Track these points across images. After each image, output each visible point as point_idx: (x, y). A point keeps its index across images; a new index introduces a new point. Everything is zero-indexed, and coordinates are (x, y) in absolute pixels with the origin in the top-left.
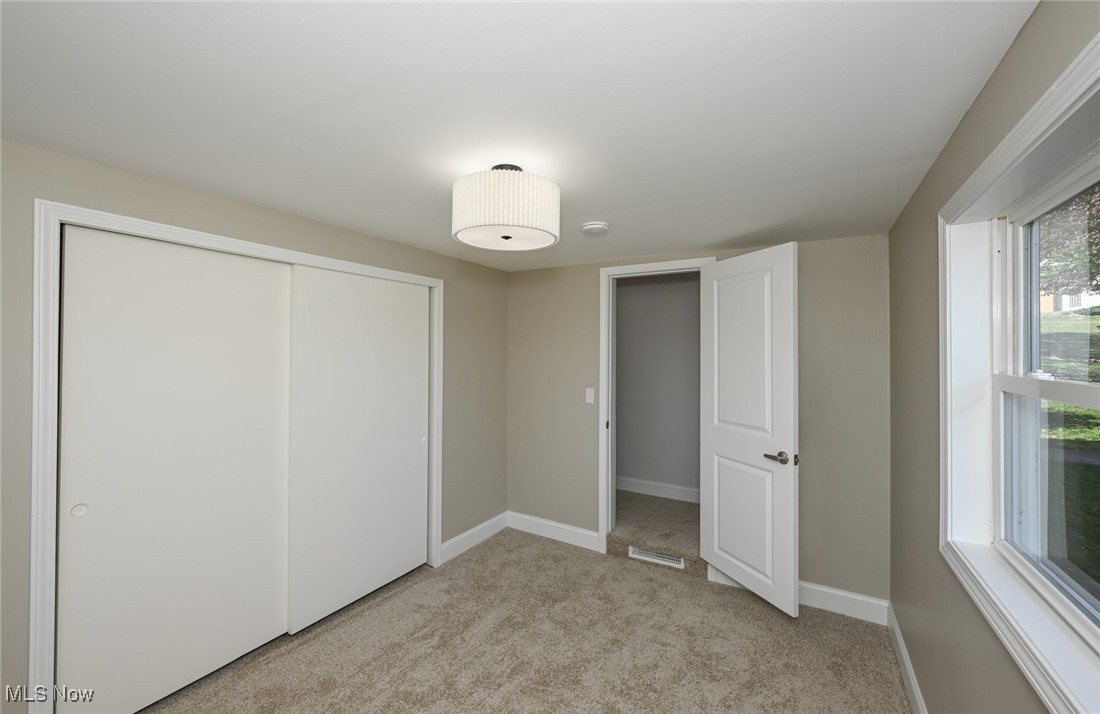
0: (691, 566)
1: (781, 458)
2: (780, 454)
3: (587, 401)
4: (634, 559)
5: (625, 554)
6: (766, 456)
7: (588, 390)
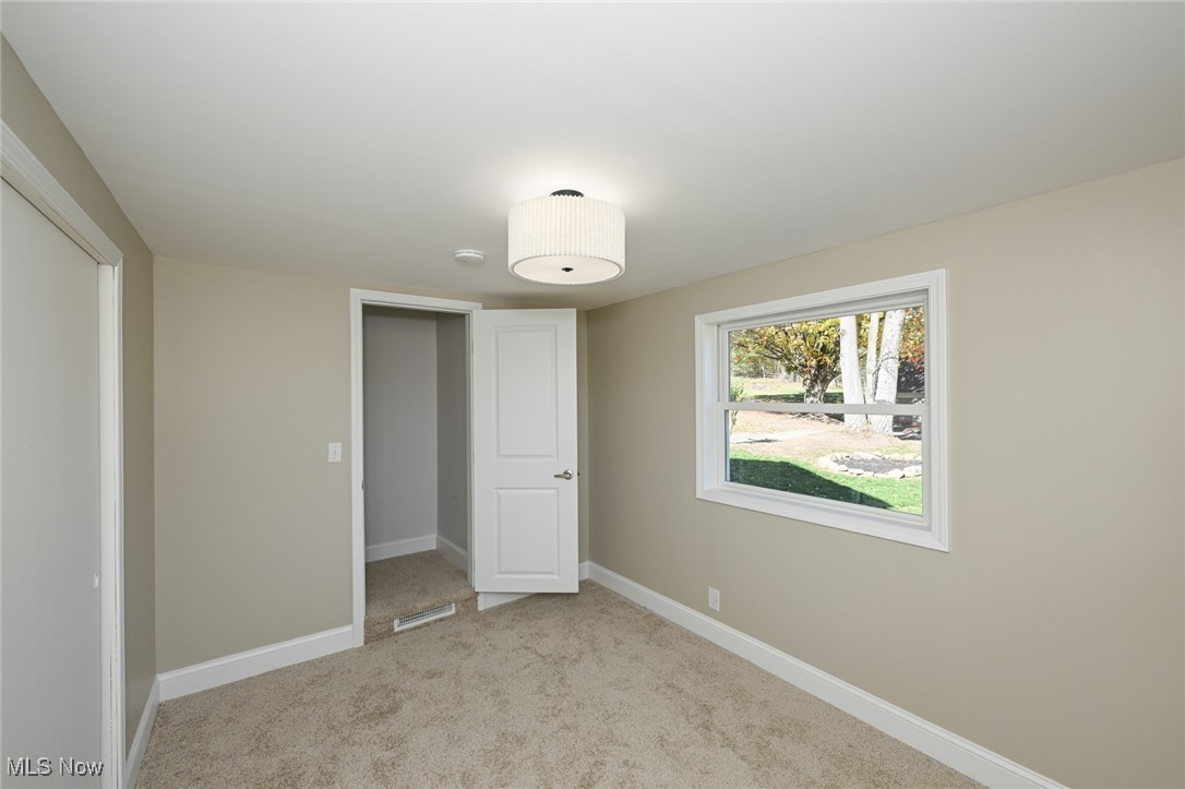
0: (463, 605)
1: (566, 476)
2: (566, 473)
3: (331, 459)
4: (402, 632)
5: (390, 633)
6: (556, 476)
7: (331, 445)
